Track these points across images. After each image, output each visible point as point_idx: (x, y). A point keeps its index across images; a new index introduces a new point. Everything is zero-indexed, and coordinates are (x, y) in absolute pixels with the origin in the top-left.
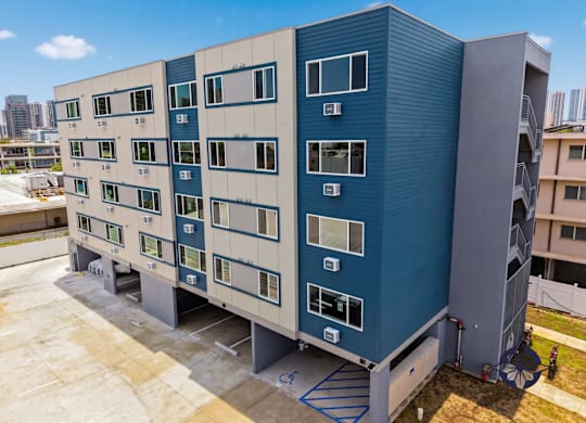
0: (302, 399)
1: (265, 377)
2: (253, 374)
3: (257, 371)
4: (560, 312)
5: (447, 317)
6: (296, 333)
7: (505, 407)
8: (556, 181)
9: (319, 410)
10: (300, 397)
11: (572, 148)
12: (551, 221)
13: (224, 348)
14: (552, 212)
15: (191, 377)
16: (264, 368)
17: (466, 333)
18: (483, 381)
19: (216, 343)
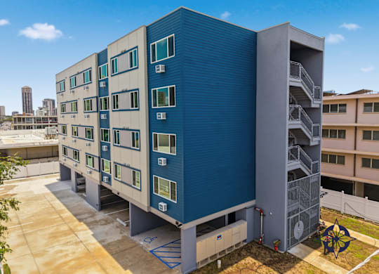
0: (151, 251)
1: (136, 238)
2: (130, 236)
3: (133, 235)
4: (357, 218)
5: (255, 207)
6: (148, 207)
7: (282, 268)
8: (356, 127)
9: (159, 257)
10: (150, 249)
11: (366, 105)
12: (355, 155)
13: (121, 222)
14: (355, 149)
15: (93, 235)
16: (138, 234)
17: (266, 218)
18: (275, 252)
19: (118, 219)
